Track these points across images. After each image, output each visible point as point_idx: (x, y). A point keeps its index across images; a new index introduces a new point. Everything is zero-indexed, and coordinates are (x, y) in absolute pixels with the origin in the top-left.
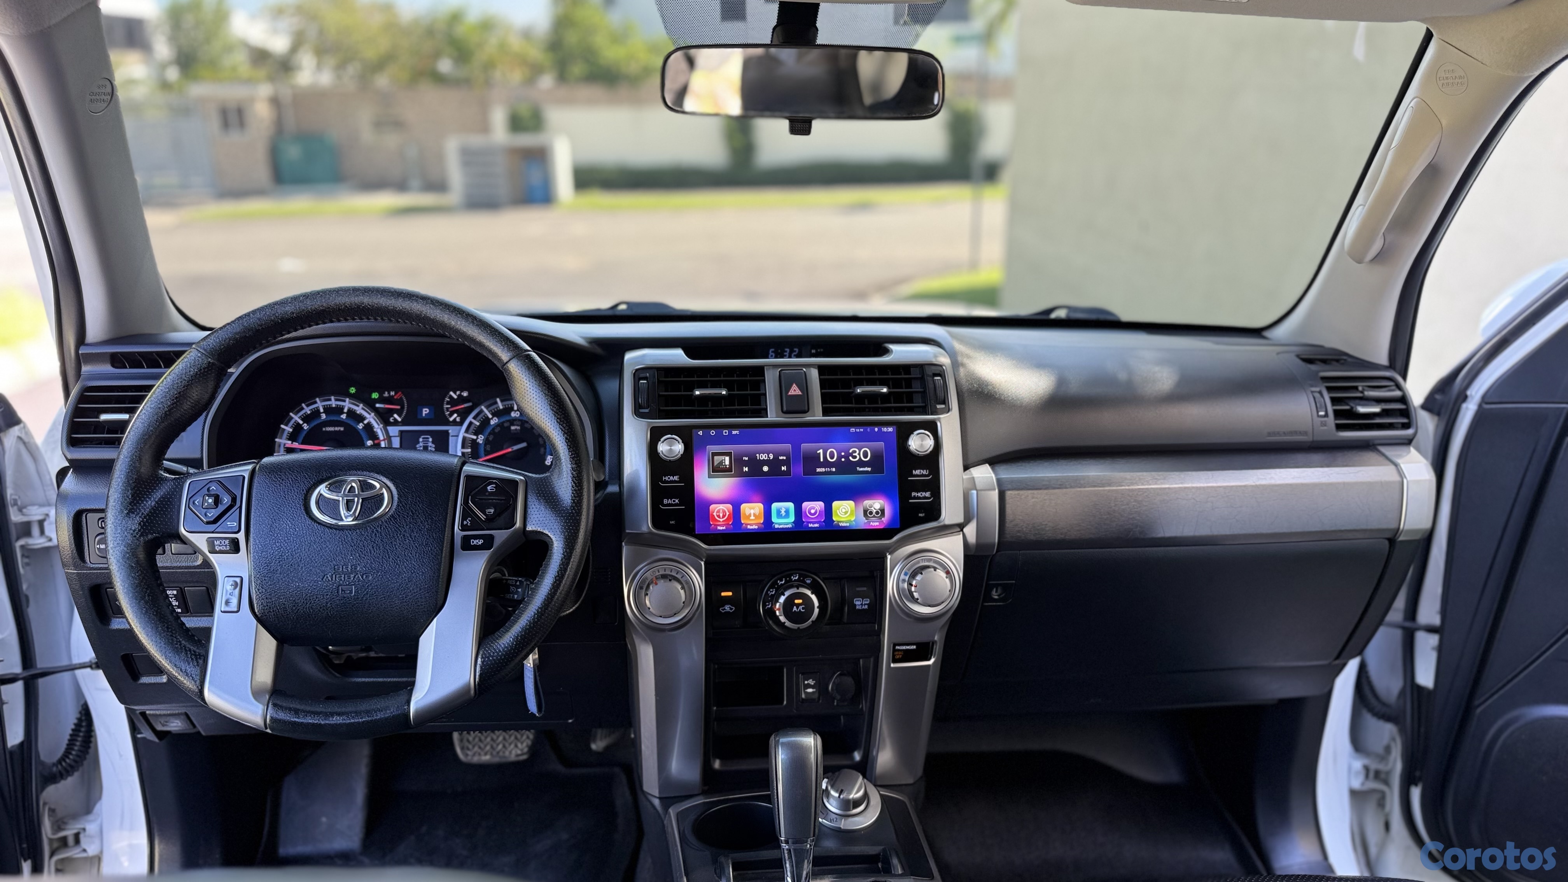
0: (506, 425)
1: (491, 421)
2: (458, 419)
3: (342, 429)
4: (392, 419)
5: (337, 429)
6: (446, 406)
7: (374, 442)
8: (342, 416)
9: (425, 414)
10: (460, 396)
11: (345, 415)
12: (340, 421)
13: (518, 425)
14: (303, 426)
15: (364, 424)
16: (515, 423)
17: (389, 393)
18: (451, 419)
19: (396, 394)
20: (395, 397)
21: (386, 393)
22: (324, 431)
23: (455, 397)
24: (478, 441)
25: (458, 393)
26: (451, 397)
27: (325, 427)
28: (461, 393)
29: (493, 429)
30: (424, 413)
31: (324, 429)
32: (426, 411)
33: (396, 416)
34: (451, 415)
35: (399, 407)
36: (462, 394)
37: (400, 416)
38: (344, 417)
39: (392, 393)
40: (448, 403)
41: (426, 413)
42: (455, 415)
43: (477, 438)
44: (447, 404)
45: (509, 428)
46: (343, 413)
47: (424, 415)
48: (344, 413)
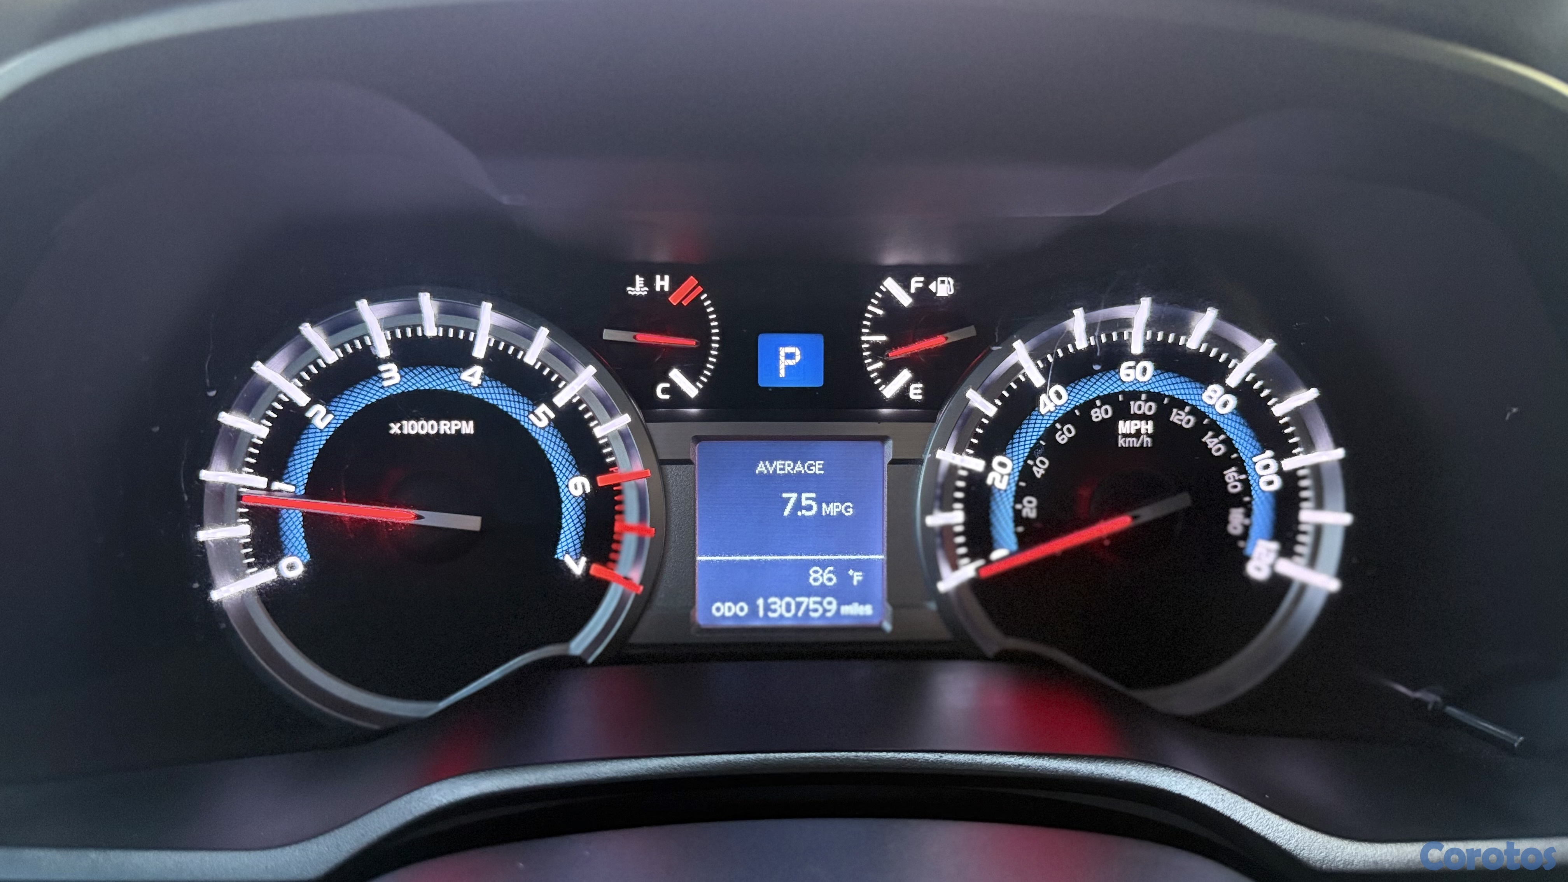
0: (1098, 414)
1: (1043, 398)
2: (916, 393)
3: (468, 428)
4: (664, 391)
5: (448, 427)
6: (869, 338)
7: (593, 483)
8: (465, 376)
9: (788, 368)
10: (923, 296)
11: (478, 370)
12: (456, 396)
13: (1143, 417)
14: (309, 414)
15: (553, 407)
16: (1134, 407)
17: (649, 282)
18: (889, 391)
19: (675, 284)
20: (674, 300)
21: (639, 280)
22: (395, 436)
23: (905, 300)
24: (989, 481)
25: (916, 283)
26: (888, 301)
27: (398, 420)
28: (927, 283)
29: (1051, 432)
30: (783, 363)
31: (395, 429)
32: (790, 356)
33: (676, 375)
34: (888, 375)
35: (692, 343)
36: (932, 287)
37: (693, 376)
38: (476, 381)
39: (662, 283)
40: (877, 326)
41: (791, 362)
42: (905, 375)
43: (989, 468)
44: (874, 331)
45: (1110, 425)
46: (470, 362)
47: (782, 373)
48: (474, 362)
